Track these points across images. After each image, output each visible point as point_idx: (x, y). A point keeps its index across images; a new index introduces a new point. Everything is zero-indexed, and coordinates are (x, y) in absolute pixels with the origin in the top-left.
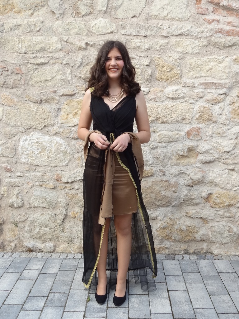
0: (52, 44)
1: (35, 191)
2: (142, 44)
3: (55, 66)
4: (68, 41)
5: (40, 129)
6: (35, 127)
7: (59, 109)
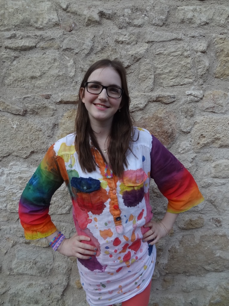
0: (42, 13)
1: (18, 251)
2: (196, 14)
3: (47, 53)
4: (69, 9)
5: (24, 157)
6: (15, 154)
7: (55, 125)
